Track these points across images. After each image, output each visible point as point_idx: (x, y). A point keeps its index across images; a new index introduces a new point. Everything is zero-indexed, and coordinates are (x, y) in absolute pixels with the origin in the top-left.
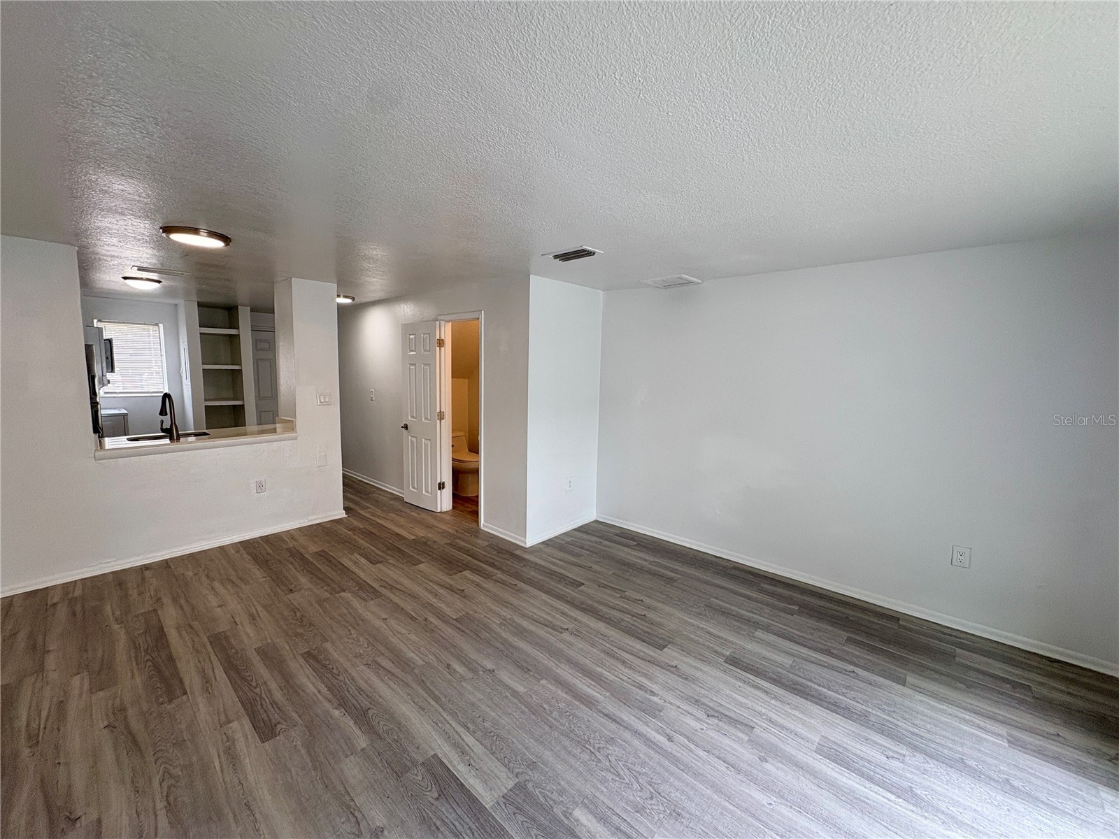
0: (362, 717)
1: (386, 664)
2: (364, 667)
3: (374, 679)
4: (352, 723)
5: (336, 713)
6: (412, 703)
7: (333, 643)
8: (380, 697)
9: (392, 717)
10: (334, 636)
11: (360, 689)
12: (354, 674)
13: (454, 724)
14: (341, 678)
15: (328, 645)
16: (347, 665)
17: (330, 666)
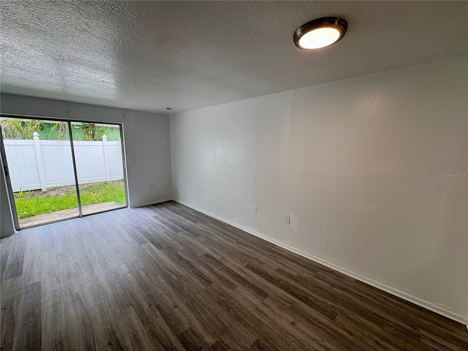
0: (180, 258)
1: (174, 277)
2: (183, 274)
3: (178, 270)
4: (183, 257)
5: (189, 259)
6: (164, 262)
7: (201, 289)
8: (175, 263)
9: (171, 258)
10: (202, 293)
11: (183, 266)
12: (186, 272)
13: (152, 256)
14: (191, 271)
15: (203, 287)
16: (190, 276)
17: (197, 276)
